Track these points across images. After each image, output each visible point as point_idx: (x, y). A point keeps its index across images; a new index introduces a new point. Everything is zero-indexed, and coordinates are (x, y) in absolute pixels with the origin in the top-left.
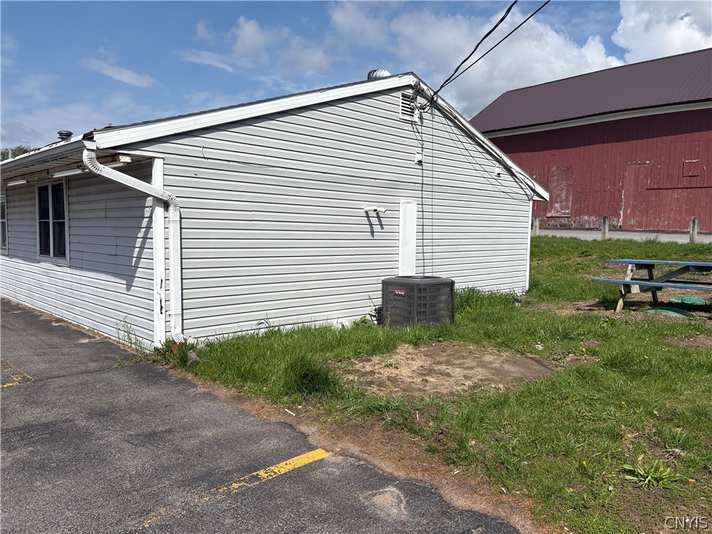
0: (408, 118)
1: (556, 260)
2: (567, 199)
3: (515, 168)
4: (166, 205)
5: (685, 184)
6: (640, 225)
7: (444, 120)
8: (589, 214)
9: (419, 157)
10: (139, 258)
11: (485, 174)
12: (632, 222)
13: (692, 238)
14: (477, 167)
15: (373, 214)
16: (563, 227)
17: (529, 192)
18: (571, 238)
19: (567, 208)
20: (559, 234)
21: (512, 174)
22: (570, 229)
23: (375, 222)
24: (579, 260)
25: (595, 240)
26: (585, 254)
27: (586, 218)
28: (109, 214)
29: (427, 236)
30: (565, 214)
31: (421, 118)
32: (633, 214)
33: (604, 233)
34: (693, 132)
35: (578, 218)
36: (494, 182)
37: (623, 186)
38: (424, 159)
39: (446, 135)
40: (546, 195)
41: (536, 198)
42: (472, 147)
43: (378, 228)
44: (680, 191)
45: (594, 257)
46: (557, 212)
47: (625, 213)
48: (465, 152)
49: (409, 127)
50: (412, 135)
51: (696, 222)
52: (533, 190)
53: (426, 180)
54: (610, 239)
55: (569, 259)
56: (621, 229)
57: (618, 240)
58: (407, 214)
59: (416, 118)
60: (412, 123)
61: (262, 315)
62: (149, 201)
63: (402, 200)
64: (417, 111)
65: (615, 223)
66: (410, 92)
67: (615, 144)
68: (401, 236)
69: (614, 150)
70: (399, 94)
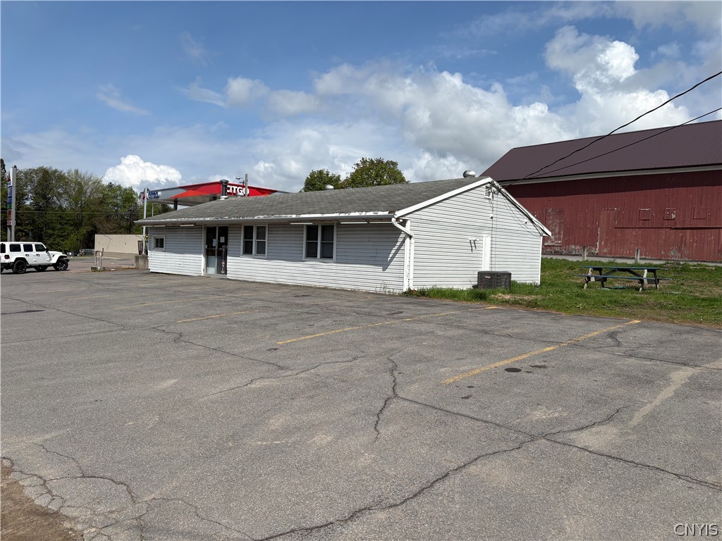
0: (487, 197)
1: (553, 272)
2: (559, 233)
3: (534, 219)
4: (410, 237)
5: (641, 225)
6: (610, 253)
7: (502, 197)
8: (576, 245)
9: (491, 215)
10: (393, 257)
11: (520, 222)
12: (605, 251)
13: (636, 262)
14: (516, 219)
15: (472, 242)
16: (556, 253)
17: (541, 231)
18: (563, 260)
19: (560, 239)
20: (554, 257)
21: (533, 222)
22: (561, 255)
23: (473, 244)
24: (567, 272)
25: (578, 261)
26: (571, 268)
27: (573, 247)
28: (370, 240)
29: (493, 253)
30: (558, 243)
31: (493, 197)
32: (606, 245)
33: (584, 257)
34: (646, 190)
35: (567, 247)
36: (524, 226)
37: (598, 226)
38: (495, 216)
39: (503, 204)
40: (550, 233)
41: (544, 235)
42: (514, 209)
43: (474, 248)
44: (637, 230)
45: (577, 270)
46: (552, 242)
47: (600, 244)
48: (511, 212)
49: (488, 201)
50: (489, 205)
51: (639, 251)
52: (543, 231)
53: (494, 226)
54: (587, 261)
55: (562, 271)
56: (597, 255)
57: (592, 261)
58: (486, 242)
59: (491, 197)
60: (489, 199)
61: (434, 283)
62: (402, 236)
63: (484, 235)
64: (491, 194)
65: (593, 251)
66: (489, 185)
67: (594, 195)
68: (483, 253)
69: (593, 199)
70: (484, 187)
